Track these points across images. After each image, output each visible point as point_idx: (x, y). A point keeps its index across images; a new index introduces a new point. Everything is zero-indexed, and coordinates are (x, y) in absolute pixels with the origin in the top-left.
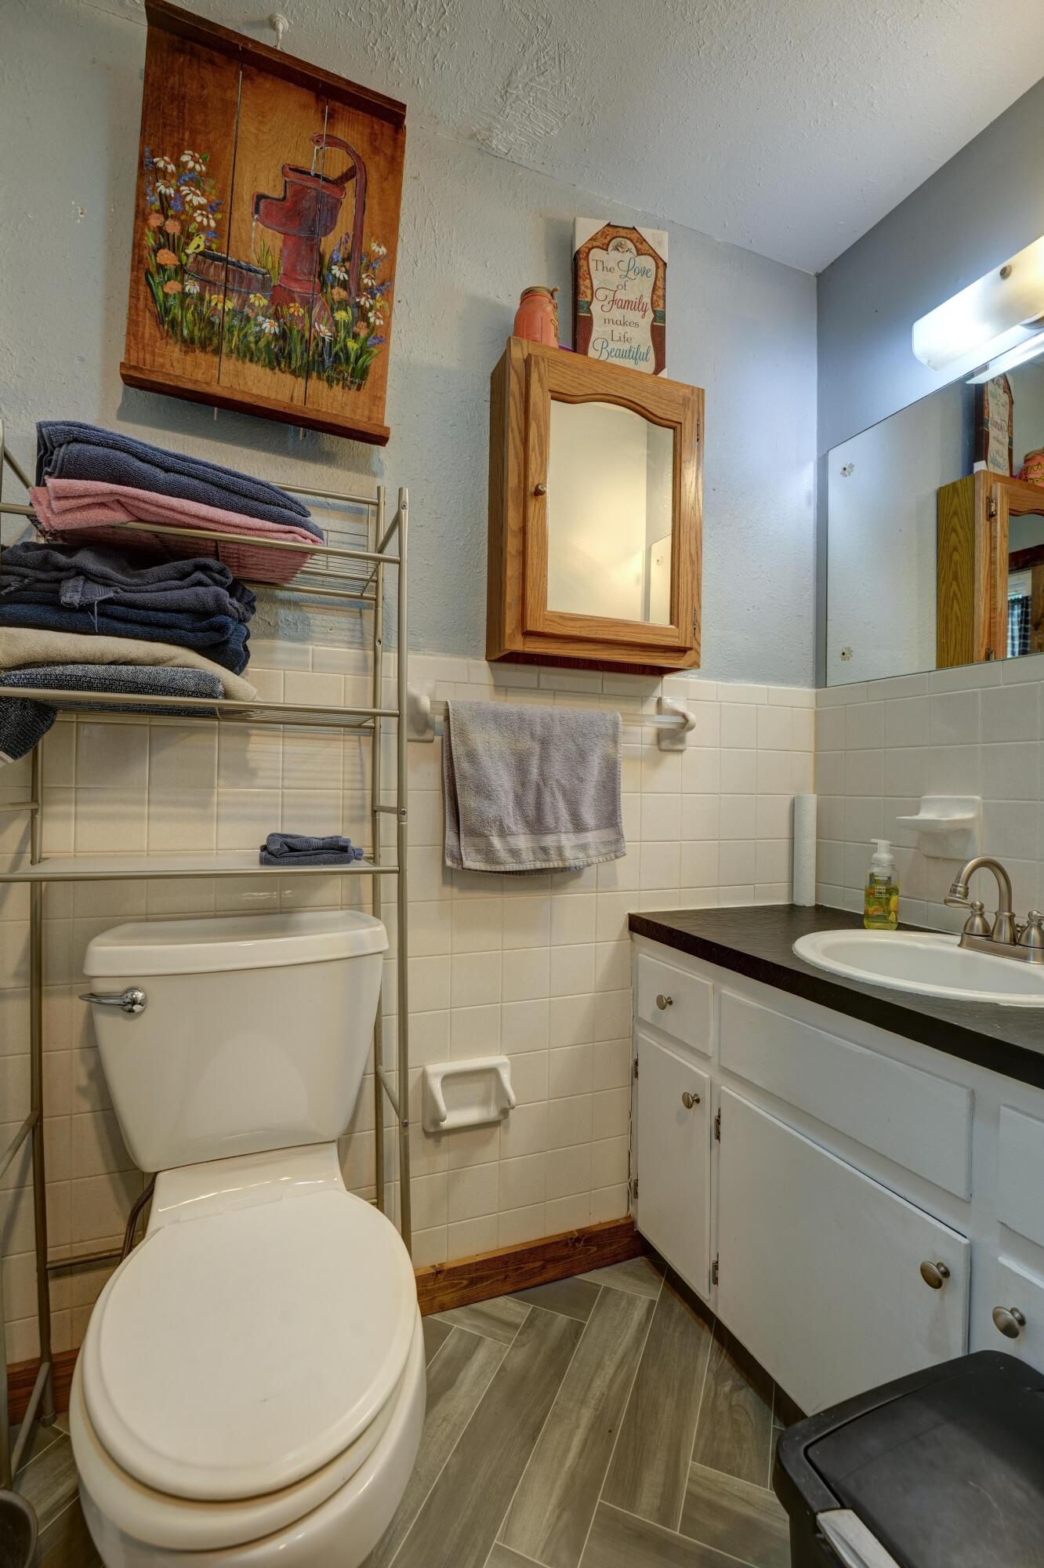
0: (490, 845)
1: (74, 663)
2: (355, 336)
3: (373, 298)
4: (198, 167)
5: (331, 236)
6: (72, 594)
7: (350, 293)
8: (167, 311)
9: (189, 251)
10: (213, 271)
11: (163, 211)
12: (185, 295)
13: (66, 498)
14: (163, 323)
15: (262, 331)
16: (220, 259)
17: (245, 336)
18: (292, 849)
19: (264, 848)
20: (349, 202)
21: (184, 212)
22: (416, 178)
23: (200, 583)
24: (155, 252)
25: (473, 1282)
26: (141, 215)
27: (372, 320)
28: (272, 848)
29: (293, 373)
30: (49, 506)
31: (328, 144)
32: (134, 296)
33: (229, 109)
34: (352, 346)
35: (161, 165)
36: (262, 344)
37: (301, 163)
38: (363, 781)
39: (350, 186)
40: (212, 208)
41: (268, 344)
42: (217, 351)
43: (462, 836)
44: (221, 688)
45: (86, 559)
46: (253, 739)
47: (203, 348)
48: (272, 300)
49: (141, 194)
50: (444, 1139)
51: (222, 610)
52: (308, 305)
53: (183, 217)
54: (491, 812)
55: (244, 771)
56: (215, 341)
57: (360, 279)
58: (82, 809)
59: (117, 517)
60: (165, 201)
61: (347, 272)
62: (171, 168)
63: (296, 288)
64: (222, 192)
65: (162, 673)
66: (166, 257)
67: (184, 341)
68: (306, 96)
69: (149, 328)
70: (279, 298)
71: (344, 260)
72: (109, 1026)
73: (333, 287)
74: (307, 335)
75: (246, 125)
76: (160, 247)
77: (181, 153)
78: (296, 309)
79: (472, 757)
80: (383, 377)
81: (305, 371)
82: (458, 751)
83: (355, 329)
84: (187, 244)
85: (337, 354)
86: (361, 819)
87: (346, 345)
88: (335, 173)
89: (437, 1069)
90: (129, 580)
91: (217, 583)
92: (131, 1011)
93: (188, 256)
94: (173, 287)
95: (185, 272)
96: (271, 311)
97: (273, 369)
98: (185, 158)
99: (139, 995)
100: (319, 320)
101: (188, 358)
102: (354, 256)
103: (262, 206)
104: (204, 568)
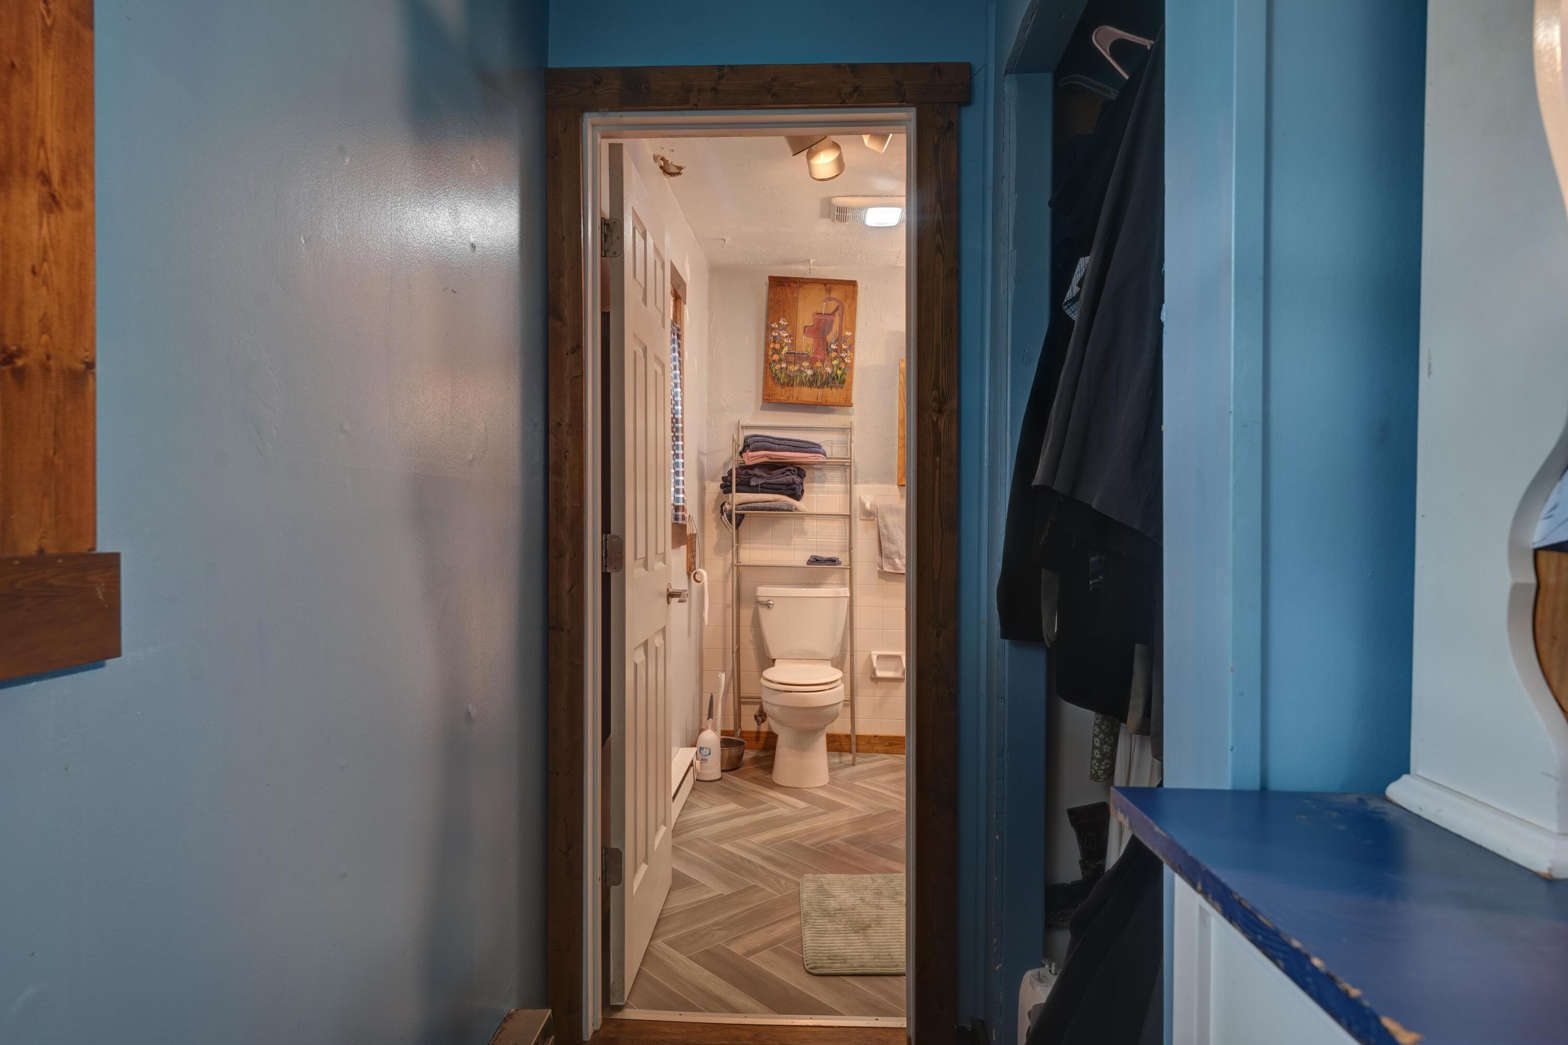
0: (895, 562)
1: (754, 502)
2: (840, 369)
3: (847, 353)
4: (785, 323)
5: (830, 335)
6: (753, 483)
7: (838, 354)
8: (776, 375)
9: (782, 353)
10: (791, 358)
11: (774, 342)
12: (782, 368)
13: (753, 457)
14: (775, 380)
15: (807, 374)
16: (793, 353)
17: (801, 378)
18: (817, 560)
19: (809, 560)
20: (837, 319)
21: (781, 340)
22: (866, 288)
23: (788, 475)
24: (772, 356)
25: (891, 745)
26: (767, 344)
27: (846, 361)
28: (811, 560)
29: (818, 387)
30: (748, 459)
31: (829, 301)
32: (765, 373)
33: (796, 299)
34: (839, 372)
35: (773, 326)
36: (807, 379)
37: (819, 311)
38: (846, 536)
39: (837, 314)
40: (790, 336)
41: (809, 379)
42: (792, 385)
43: (883, 558)
44: (794, 507)
45: (757, 472)
46: (806, 520)
47: (788, 385)
48: (810, 363)
49: (767, 338)
50: (879, 683)
51: (794, 483)
52: (823, 361)
53: (781, 342)
54: (894, 549)
55: (803, 532)
56: (792, 382)
57: (841, 347)
58: (751, 546)
59: (766, 459)
60: (775, 337)
61: (837, 345)
62: (777, 326)
63: (819, 357)
64: (793, 330)
65: (777, 505)
66: (776, 357)
67: (781, 384)
68: (821, 286)
69: (770, 382)
70: (812, 361)
71: (835, 342)
72: (763, 611)
73: (831, 353)
74: (823, 373)
75: (801, 304)
76: (774, 354)
77: (780, 320)
78: (819, 364)
79: (886, 527)
80: (851, 382)
81: (822, 386)
82: (881, 524)
83: (840, 366)
84: (782, 351)
85: (833, 377)
86: (845, 551)
87: (837, 373)
88: (831, 311)
89: (875, 654)
90: (768, 476)
91: (793, 474)
92: (769, 607)
93: (782, 355)
94: (778, 367)
95: (781, 360)
96: (810, 366)
97: (811, 387)
98: (780, 322)
99: (771, 602)
100: (827, 366)
101: (783, 390)
102: (839, 339)
103: (806, 330)
104: (789, 470)
